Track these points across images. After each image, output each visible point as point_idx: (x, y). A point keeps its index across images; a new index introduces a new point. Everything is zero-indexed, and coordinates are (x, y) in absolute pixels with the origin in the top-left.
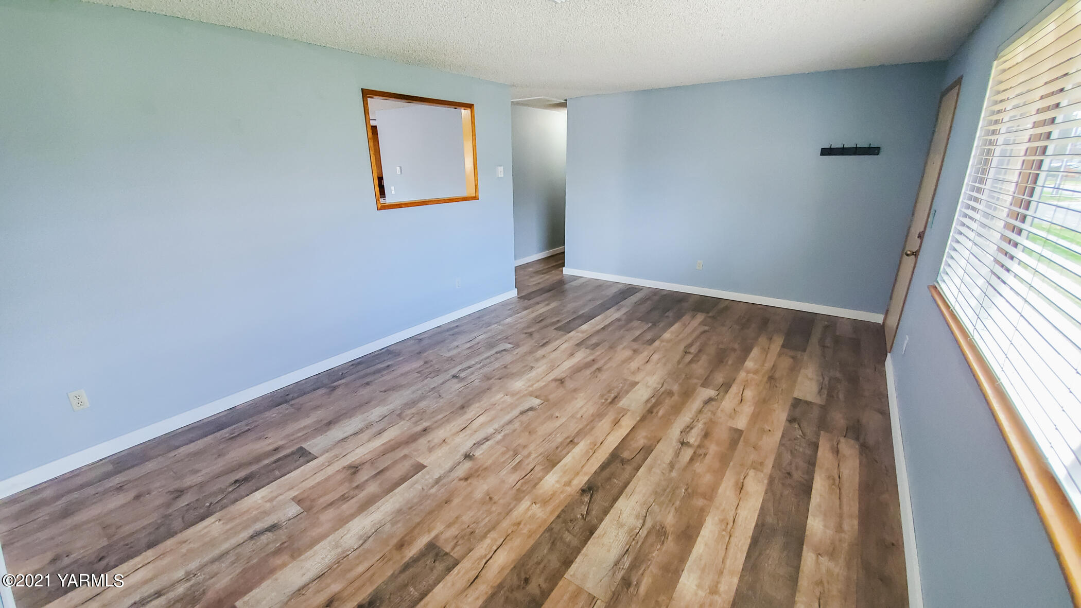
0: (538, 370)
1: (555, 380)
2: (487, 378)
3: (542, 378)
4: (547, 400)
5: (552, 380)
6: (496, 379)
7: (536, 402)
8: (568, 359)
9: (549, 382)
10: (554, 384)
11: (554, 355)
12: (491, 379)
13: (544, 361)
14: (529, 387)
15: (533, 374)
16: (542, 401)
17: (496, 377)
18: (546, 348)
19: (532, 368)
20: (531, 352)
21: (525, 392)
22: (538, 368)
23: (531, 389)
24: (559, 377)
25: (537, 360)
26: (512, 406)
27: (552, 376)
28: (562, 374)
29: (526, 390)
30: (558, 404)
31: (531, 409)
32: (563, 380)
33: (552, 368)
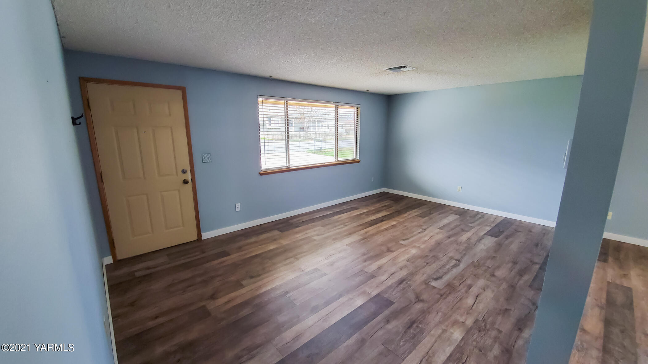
0: (404, 259)
1: (392, 251)
2: (436, 258)
3: (400, 253)
4: (396, 242)
5: (394, 251)
6: (429, 256)
7: (402, 242)
8: (383, 265)
9: (396, 251)
10: (393, 249)
11: (393, 269)
12: (432, 257)
13: (400, 265)
14: (408, 250)
15: (407, 257)
16: (399, 242)
17: (430, 257)
18: (400, 278)
19: (408, 261)
20: (412, 274)
21: (409, 247)
22: (404, 260)
23: (406, 248)
24: (390, 253)
25: (406, 266)
26: (414, 242)
27: (395, 254)
28: (388, 254)
29: (409, 248)
30: (390, 241)
31: (404, 240)
32: (388, 251)
33: (394, 259)
